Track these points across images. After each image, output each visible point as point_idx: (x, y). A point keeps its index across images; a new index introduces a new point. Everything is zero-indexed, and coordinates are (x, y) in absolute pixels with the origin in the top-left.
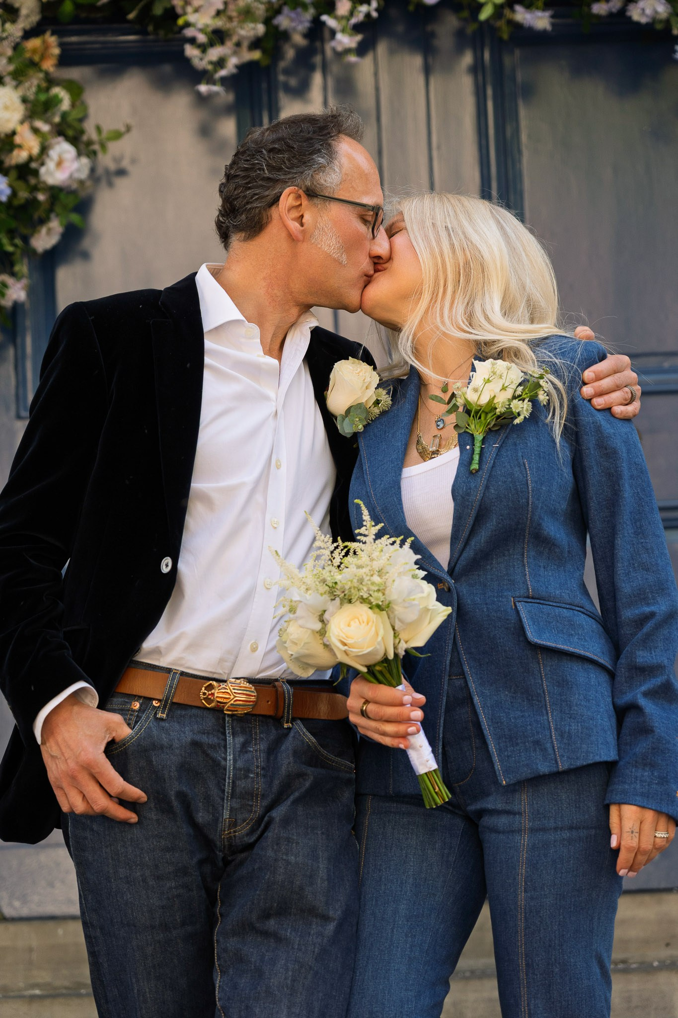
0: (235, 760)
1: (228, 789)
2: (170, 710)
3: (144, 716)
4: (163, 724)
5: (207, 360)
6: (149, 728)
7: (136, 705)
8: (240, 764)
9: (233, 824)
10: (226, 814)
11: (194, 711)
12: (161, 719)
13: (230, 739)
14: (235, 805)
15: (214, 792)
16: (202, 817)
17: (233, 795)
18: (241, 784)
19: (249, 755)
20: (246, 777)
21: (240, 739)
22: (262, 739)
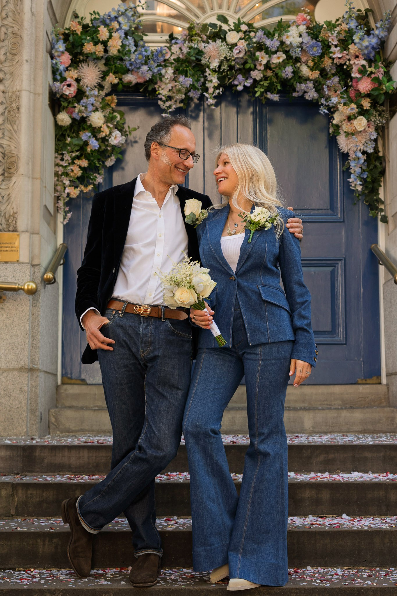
0: (142, 331)
1: (140, 341)
2: (124, 314)
3: (115, 316)
4: (121, 319)
5: (133, 205)
6: (116, 320)
7: (113, 313)
8: (144, 332)
9: (143, 352)
10: (140, 349)
11: (132, 315)
12: (121, 317)
13: (142, 324)
14: (143, 346)
15: (137, 342)
16: (134, 350)
17: (142, 342)
18: (144, 339)
19: (148, 330)
20: (146, 336)
21: (145, 324)
22: (153, 324)
